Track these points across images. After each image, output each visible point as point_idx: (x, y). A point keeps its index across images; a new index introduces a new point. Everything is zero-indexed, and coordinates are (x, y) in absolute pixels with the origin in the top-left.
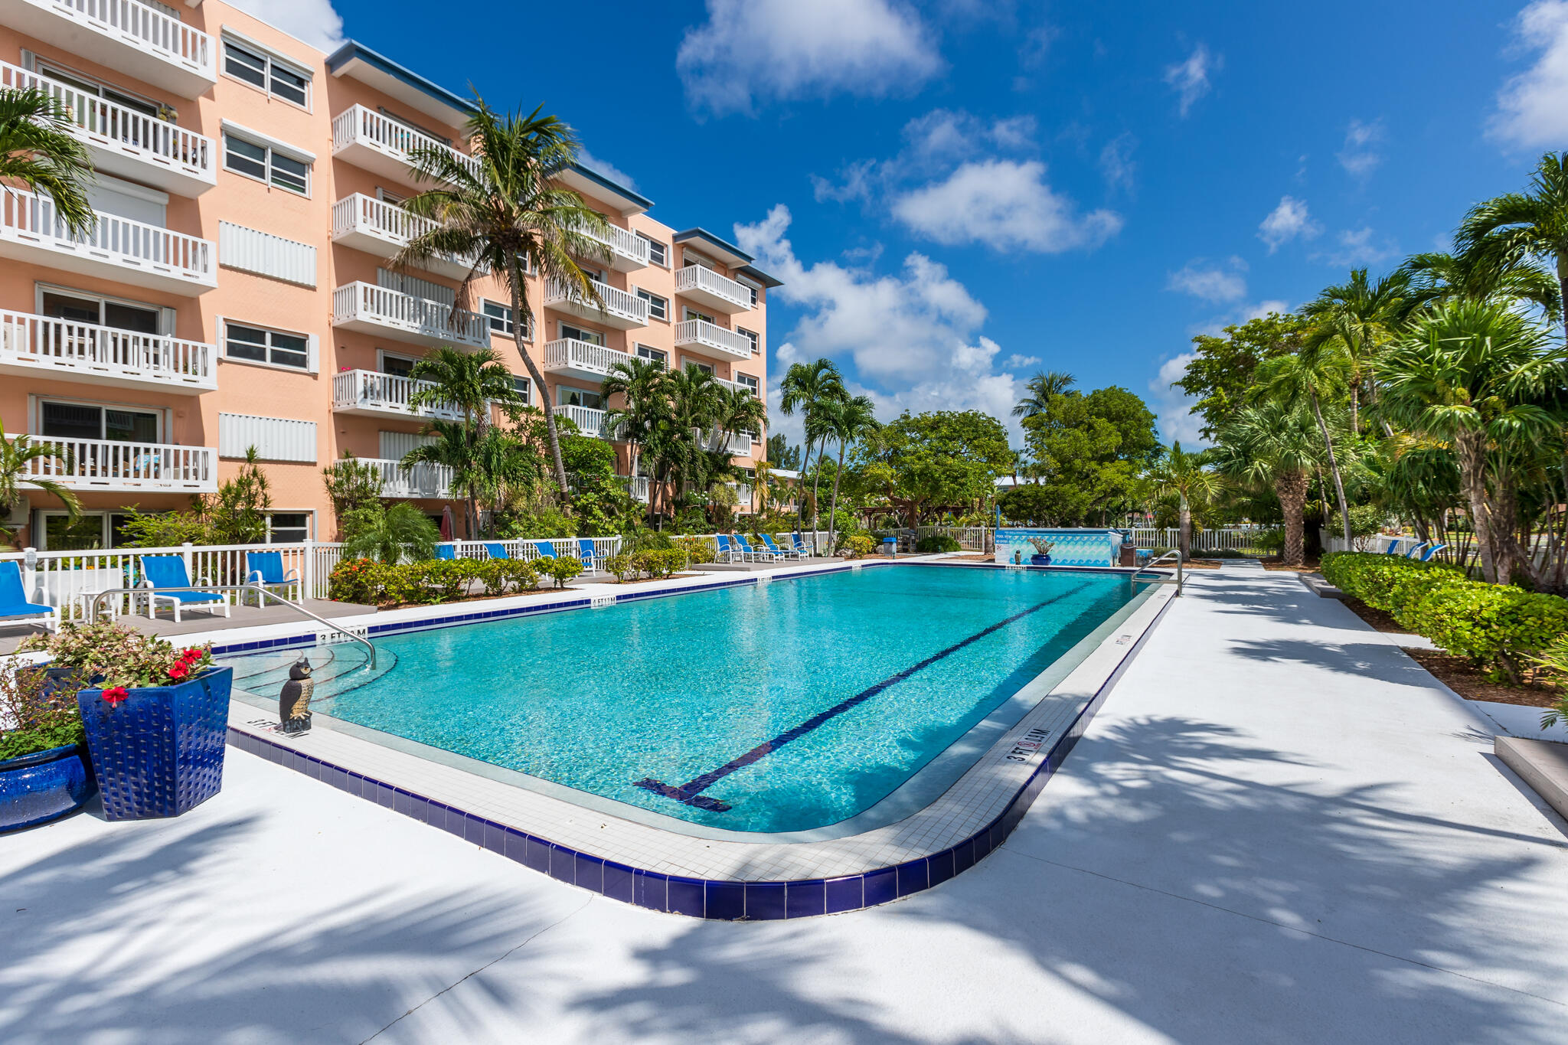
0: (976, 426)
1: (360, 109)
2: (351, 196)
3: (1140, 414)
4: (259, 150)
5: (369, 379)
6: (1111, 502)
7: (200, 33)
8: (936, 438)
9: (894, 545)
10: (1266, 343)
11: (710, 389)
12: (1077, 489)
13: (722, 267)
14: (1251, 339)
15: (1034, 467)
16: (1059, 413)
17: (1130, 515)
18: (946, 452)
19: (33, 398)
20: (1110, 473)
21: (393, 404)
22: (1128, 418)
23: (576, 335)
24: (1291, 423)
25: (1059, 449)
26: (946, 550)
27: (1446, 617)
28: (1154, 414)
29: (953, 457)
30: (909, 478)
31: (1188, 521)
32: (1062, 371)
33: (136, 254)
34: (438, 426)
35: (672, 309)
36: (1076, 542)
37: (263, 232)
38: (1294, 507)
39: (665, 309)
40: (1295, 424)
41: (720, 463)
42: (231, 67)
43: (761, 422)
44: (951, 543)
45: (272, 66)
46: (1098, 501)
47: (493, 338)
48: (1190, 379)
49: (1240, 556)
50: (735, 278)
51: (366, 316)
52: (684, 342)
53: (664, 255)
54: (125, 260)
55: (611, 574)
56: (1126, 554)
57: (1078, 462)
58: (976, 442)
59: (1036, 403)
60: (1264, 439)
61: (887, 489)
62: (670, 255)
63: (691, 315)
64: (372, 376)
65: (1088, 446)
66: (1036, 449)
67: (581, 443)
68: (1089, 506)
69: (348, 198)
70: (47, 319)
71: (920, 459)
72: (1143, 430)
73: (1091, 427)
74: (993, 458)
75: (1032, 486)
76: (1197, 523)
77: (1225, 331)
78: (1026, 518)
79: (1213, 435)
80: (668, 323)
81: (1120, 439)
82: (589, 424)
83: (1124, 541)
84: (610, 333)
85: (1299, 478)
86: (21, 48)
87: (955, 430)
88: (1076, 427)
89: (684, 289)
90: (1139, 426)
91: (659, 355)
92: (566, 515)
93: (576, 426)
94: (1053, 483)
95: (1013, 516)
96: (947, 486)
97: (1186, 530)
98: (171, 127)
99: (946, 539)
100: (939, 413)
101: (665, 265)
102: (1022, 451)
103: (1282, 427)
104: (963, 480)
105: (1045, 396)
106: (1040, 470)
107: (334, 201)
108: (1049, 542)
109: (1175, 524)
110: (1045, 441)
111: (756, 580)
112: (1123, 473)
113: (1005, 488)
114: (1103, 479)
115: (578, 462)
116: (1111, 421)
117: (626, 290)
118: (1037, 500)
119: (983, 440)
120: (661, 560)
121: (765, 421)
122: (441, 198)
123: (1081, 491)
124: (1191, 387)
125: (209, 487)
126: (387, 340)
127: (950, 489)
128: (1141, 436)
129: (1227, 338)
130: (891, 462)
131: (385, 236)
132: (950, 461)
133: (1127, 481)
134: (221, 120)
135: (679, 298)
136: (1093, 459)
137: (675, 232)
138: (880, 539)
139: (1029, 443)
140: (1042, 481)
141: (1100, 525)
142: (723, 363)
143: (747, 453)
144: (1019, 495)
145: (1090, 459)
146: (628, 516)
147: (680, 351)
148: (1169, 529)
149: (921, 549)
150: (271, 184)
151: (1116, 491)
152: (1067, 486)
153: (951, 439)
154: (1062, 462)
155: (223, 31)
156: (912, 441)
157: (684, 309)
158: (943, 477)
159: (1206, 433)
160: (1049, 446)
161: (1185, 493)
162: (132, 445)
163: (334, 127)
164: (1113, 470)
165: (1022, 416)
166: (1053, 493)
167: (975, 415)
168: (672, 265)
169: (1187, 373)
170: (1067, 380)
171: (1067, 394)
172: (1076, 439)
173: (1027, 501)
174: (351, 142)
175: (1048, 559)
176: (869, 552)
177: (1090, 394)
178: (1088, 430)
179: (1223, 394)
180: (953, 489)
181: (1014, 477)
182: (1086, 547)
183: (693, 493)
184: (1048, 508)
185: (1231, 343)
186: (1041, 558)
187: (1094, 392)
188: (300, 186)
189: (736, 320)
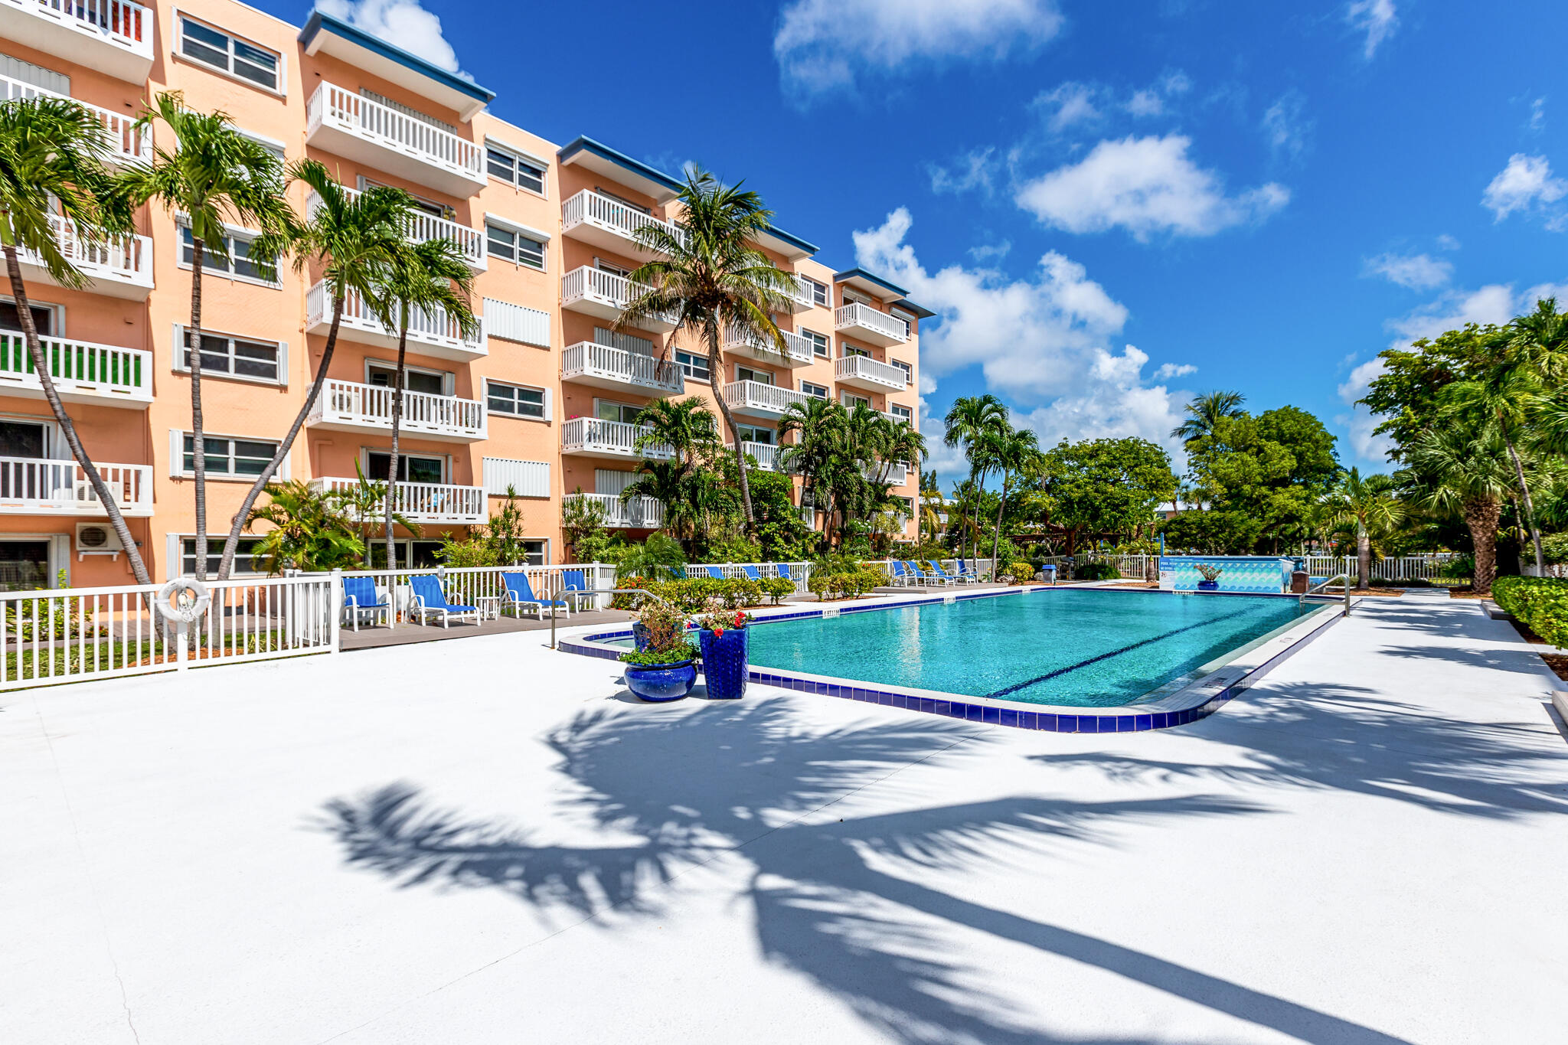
0: (1137, 453)
1: (587, 193)
2: (579, 269)
3: (1318, 436)
4: (510, 235)
5: (593, 425)
6: (1285, 529)
7: (470, 144)
8: (1096, 466)
9: (1054, 572)
10: (1464, 356)
11: (876, 424)
12: (1246, 515)
13: (878, 302)
14: (1445, 353)
15: (1198, 492)
16: (1226, 436)
17: (1307, 543)
18: (1106, 480)
19: (364, 449)
20: (1283, 499)
21: (610, 446)
22: (1304, 439)
23: (750, 375)
24: (1480, 448)
25: (1225, 474)
26: (1106, 576)
27: (1553, 620)
28: (1333, 435)
29: (1113, 484)
30: (1068, 506)
31: (1366, 548)
32: (1227, 390)
33: (435, 332)
34: (649, 465)
35: (832, 345)
36: (1245, 569)
37: (513, 305)
38: (1485, 533)
39: (826, 346)
40: (1485, 449)
41: (881, 495)
42: (492, 169)
43: (918, 452)
44: (1111, 570)
45: (520, 164)
46: (1270, 528)
47: (685, 383)
48: (1375, 397)
49: (1428, 585)
50: (889, 311)
51: (590, 370)
52: (844, 377)
53: (826, 295)
54: (428, 338)
55: (814, 594)
56: (1298, 580)
57: (1247, 488)
58: (1137, 469)
59: (1198, 424)
60: (1449, 464)
61: (1044, 517)
62: (831, 295)
63: (850, 351)
64: (595, 422)
65: (1257, 471)
66: (1201, 474)
67: (763, 477)
68: (1259, 534)
69: (576, 270)
70: (373, 387)
71: (1078, 487)
72: (1321, 453)
73: (1260, 450)
74: (1154, 486)
75: (1195, 513)
76: (1377, 551)
77: (1415, 345)
78: (1190, 545)
79: (1403, 456)
80: (829, 360)
81: (1295, 462)
82: (764, 459)
83: (1297, 569)
84: (778, 372)
85: (1490, 505)
86: (357, 174)
87: (1115, 458)
88: (1245, 450)
89: (844, 326)
90: (1317, 448)
91: (821, 391)
92: (752, 543)
93: (756, 461)
94: (1219, 509)
95: (1175, 544)
96: (1107, 515)
97: (1365, 558)
98: (451, 224)
99: (1105, 567)
100: (1098, 440)
101: (826, 305)
102: (1184, 477)
103: (1470, 452)
104: (1124, 508)
105: (1209, 417)
106: (1204, 496)
107: (563, 274)
108: (1217, 569)
109: (1354, 552)
110: (1210, 465)
111: (943, 599)
112: (1298, 498)
113: (1163, 514)
114: (1276, 505)
115: (761, 494)
116: (1283, 443)
117: (792, 331)
118: (1202, 528)
119: (1145, 468)
120: (853, 583)
121: (924, 452)
122: (657, 267)
123: (1250, 517)
124: (1377, 405)
125: (482, 520)
126: (601, 389)
127: (1111, 517)
128: (1319, 459)
129: (1418, 352)
130: (1048, 489)
131: (605, 300)
132: (1110, 489)
133: (1302, 507)
134: (484, 214)
135: (841, 336)
136: (1263, 484)
137: (835, 272)
138: (1038, 567)
139: (1192, 468)
140: (1206, 506)
141: (1272, 552)
142: (879, 395)
143: (904, 483)
144: (1182, 522)
145: (1260, 484)
146: (804, 544)
147: (841, 386)
148: (1348, 557)
149: (1080, 575)
150: (519, 263)
151: (1291, 518)
152: (1235, 513)
153: (1112, 466)
154: (1229, 488)
155: (486, 139)
156: (1070, 469)
157: (844, 345)
158: (1104, 505)
159: (1396, 454)
160: (1215, 472)
161: (1364, 521)
162: (426, 485)
163: (564, 209)
164: (1287, 495)
165: (1184, 439)
166: (1219, 520)
167: (1136, 442)
168: (832, 305)
169: (1372, 391)
170: (1234, 399)
171: (1234, 415)
172: (1244, 463)
173: (1191, 529)
174: (580, 222)
175: (1215, 585)
176: (1029, 579)
177: (1261, 415)
178: (1257, 455)
179: (1411, 413)
180: (1114, 517)
181: (1174, 502)
182: (1256, 574)
183: (857, 522)
184: (1214, 535)
185: (1422, 359)
186: (1208, 585)
187: (1266, 413)
188: (537, 262)
189: (891, 352)
